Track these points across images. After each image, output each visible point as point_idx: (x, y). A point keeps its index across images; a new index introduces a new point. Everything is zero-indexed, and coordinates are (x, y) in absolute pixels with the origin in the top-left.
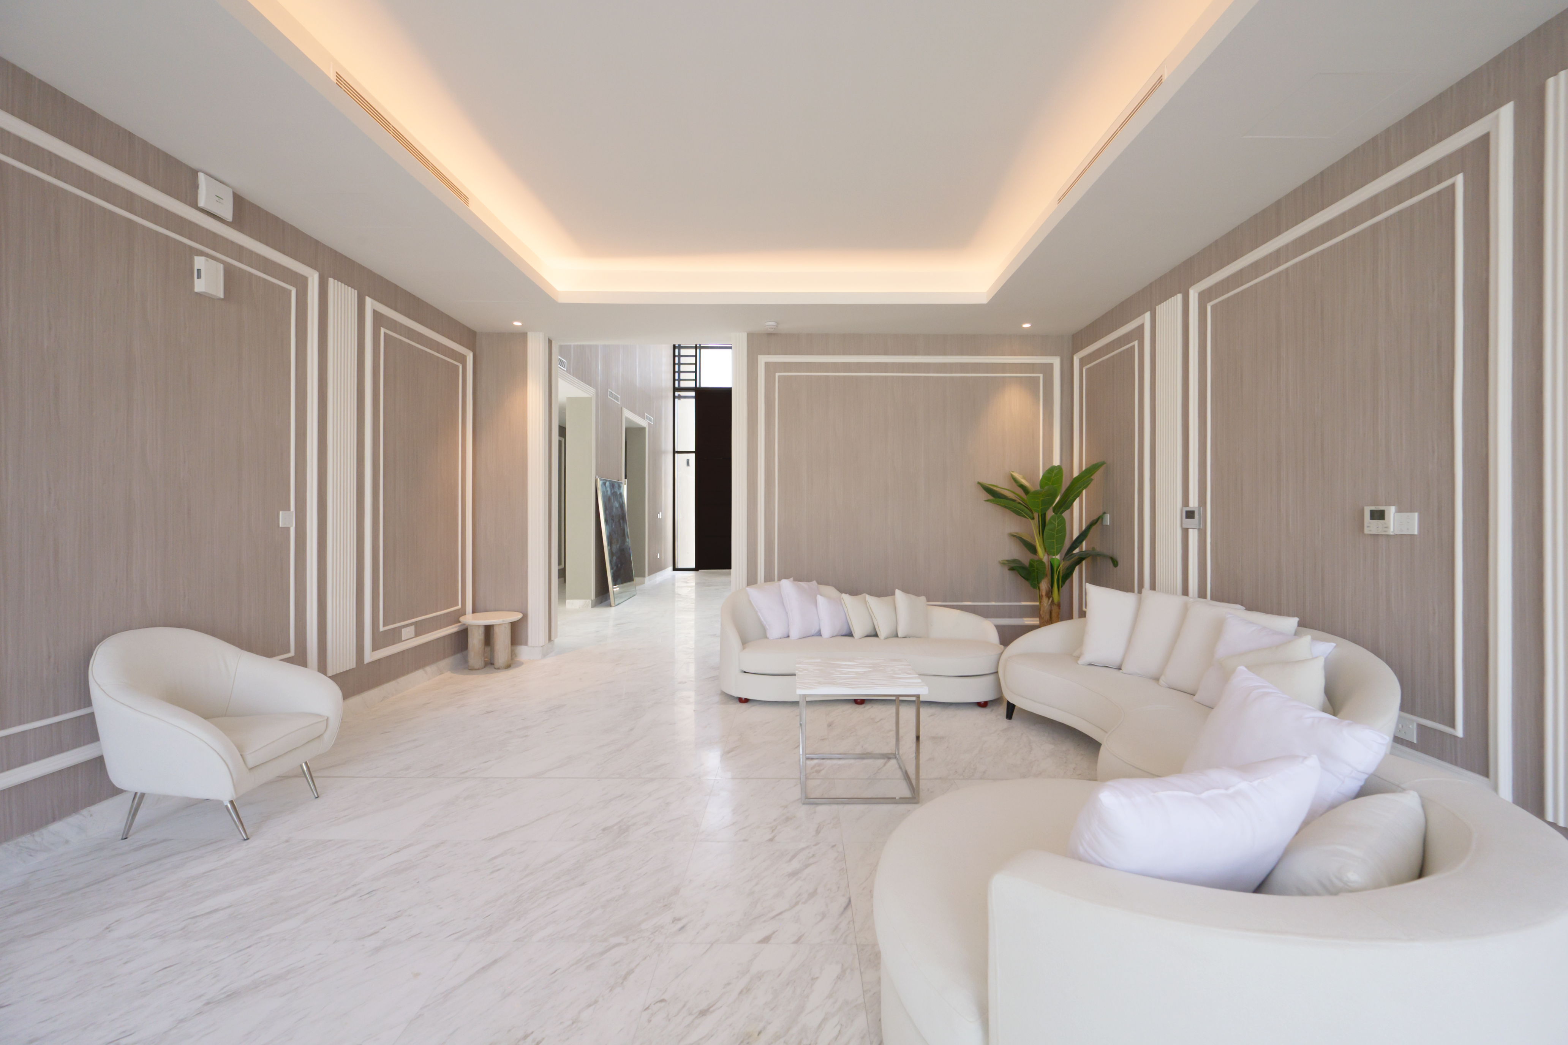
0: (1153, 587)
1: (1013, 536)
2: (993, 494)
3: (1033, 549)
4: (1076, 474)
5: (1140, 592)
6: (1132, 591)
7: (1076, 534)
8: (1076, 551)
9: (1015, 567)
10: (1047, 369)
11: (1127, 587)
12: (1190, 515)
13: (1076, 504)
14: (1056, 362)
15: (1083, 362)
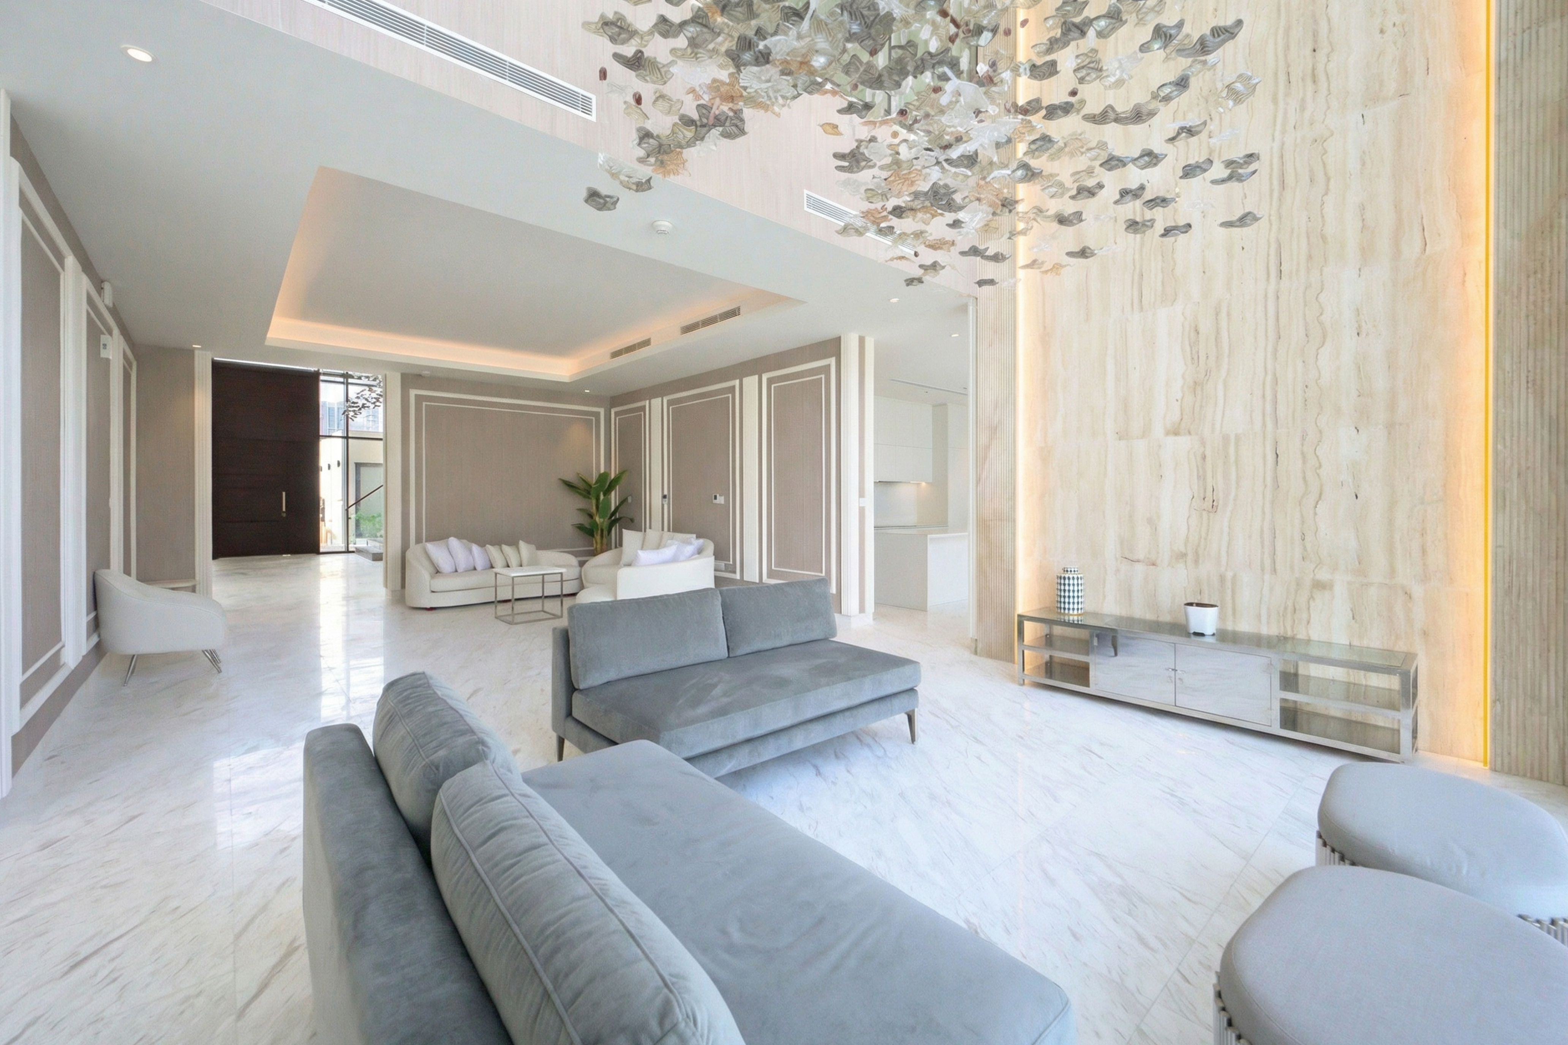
0: (650, 528)
1: (580, 510)
2: (569, 485)
3: (591, 516)
4: (613, 476)
5: (645, 531)
6: (641, 531)
7: (613, 508)
8: (613, 518)
9: (581, 527)
10: (597, 415)
11: (639, 529)
12: (664, 497)
13: (613, 493)
14: (602, 411)
15: (616, 414)
